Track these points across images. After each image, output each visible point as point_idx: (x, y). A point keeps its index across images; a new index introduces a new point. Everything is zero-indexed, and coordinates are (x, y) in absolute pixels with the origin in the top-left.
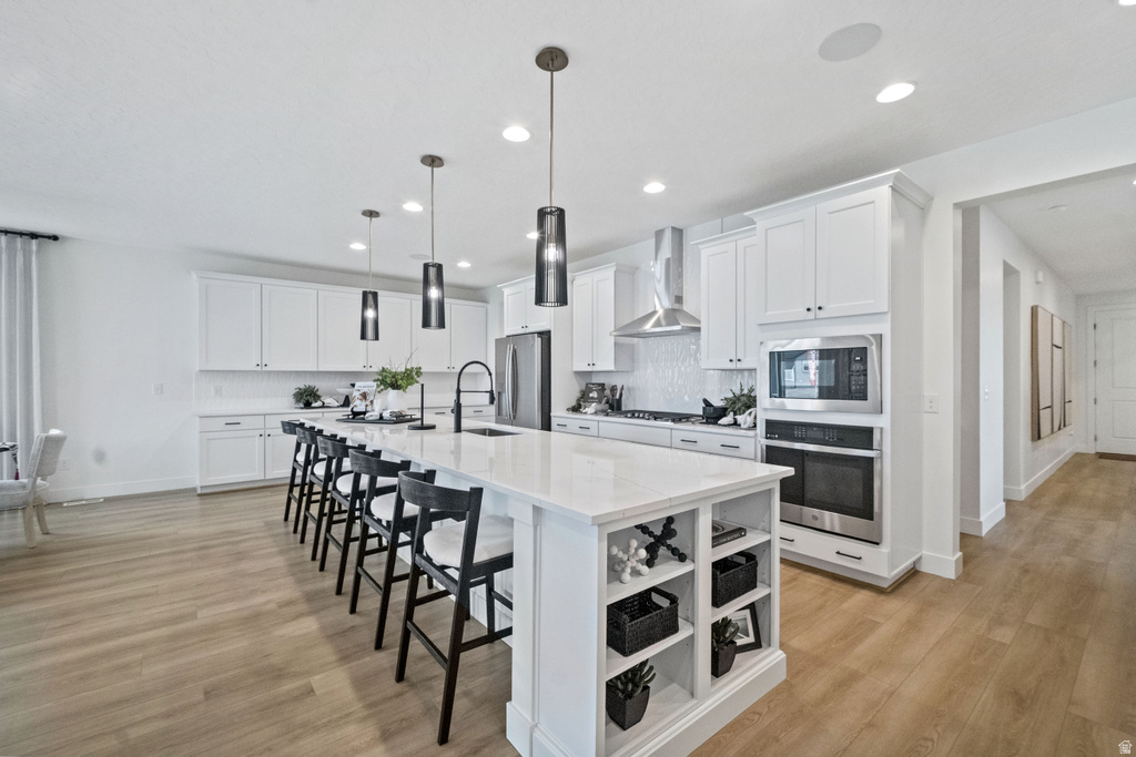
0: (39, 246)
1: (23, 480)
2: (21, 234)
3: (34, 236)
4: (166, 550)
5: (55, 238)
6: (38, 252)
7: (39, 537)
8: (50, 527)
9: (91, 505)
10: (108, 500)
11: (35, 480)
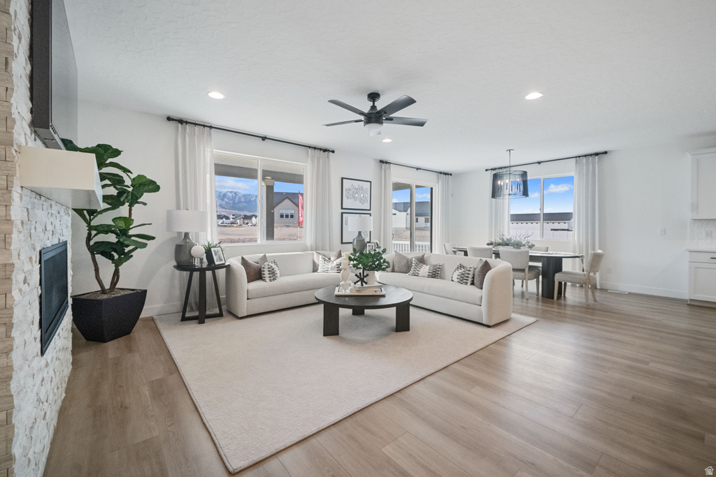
0: (599, 159)
1: (585, 272)
2: (591, 155)
3: (597, 154)
4: (648, 327)
5: (606, 153)
6: (598, 161)
7: (591, 302)
8: (597, 299)
9: (621, 294)
10: (630, 294)
11: (589, 273)
